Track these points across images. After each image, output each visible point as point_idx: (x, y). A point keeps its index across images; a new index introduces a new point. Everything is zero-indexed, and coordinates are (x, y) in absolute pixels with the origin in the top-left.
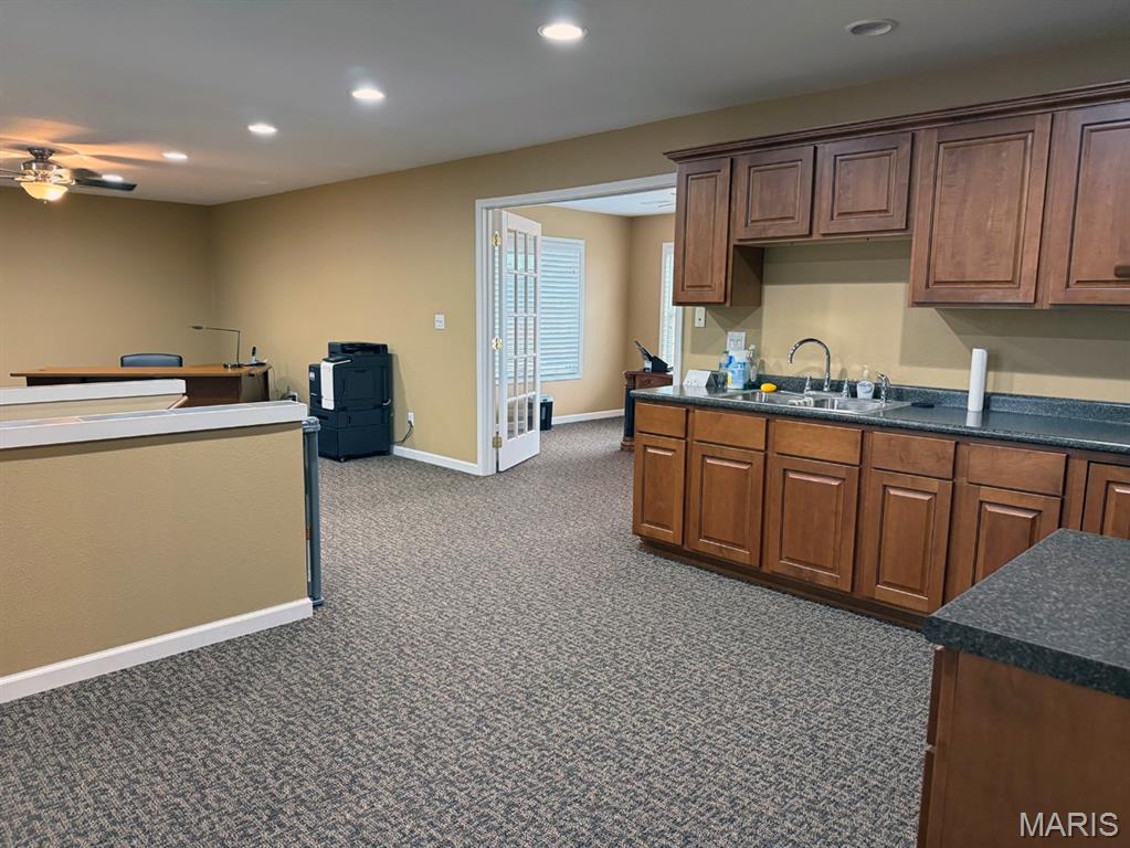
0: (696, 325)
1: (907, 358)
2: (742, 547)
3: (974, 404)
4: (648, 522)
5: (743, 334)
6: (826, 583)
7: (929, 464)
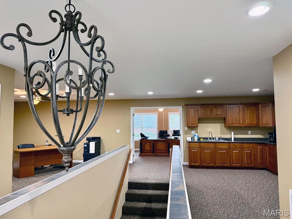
0: (186, 130)
1: (221, 134)
2: (211, 163)
3: (233, 139)
4: (193, 163)
5: (194, 131)
6: (226, 166)
7: (238, 147)
